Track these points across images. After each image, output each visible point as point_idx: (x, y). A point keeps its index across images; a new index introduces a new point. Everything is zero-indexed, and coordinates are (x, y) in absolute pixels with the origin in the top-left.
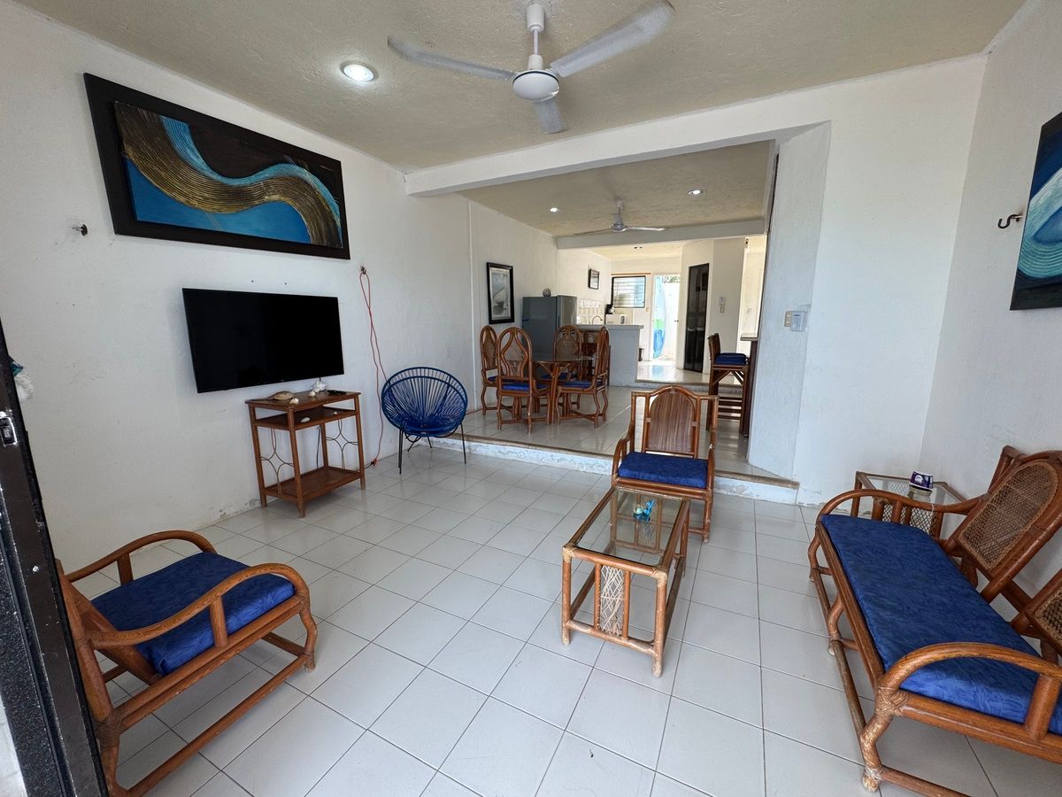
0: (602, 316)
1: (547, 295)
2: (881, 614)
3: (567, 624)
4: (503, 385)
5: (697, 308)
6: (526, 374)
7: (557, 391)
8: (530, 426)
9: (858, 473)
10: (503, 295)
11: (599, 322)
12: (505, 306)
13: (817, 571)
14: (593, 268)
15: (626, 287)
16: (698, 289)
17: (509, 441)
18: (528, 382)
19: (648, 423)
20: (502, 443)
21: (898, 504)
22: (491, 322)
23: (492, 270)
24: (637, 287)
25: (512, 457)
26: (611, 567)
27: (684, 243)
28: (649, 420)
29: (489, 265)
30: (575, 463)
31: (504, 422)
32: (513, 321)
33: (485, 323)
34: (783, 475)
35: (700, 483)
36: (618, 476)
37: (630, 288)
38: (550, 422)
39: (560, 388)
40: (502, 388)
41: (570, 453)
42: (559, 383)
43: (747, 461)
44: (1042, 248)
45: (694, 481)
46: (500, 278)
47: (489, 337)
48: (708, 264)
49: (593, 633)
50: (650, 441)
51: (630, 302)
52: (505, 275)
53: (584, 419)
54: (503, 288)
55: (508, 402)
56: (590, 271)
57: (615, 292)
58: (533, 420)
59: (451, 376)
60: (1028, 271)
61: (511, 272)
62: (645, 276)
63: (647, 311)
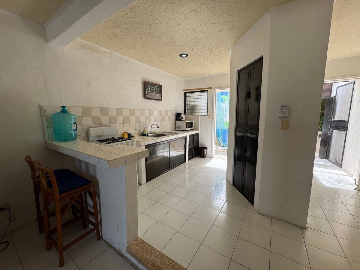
57: (188, 103)
62: (207, 91)
63: (209, 118)
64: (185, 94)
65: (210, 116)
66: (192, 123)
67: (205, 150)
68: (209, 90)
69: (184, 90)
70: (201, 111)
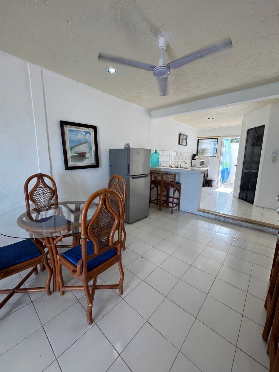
0: (189, 161)
5: (252, 158)
14: (182, 133)
15: (205, 145)
16: (254, 145)
22: (67, 167)
23: (67, 129)
29: (63, 124)
32: (99, 167)
48: (264, 126)
51: (207, 153)
54: (86, 142)
56: (180, 135)
57: (199, 147)
61: (96, 130)
62: (217, 138)
63: (217, 158)
64: (198, 140)
65: (218, 157)
66: (203, 162)
67: (213, 181)
68: (218, 138)
69: (198, 138)
70: (209, 153)
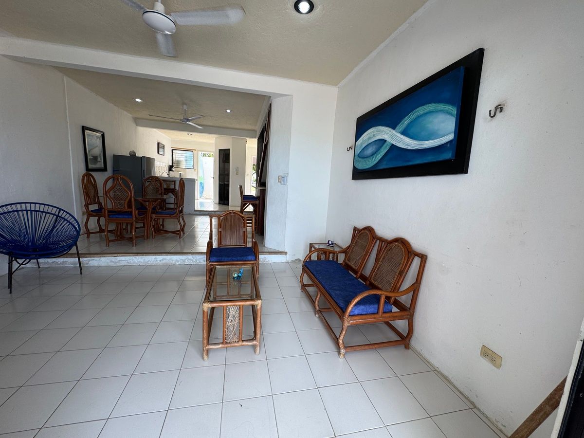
0: (167, 172)
1: (133, 155)
2: (336, 292)
3: (207, 347)
4: (109, 215)
5: (224, 172)
6: (130, 206)
7: (151, 218)
8: (134, 241)
9: (310, 244)
10: (98, 151)
11: (165, 175)
12: (99, 160)
13: (304, 287)
14: (160, 142)
15: (179, 156)
16: (224, 162)
17: (118, 253)
18: (131, 212)
19: (220, 231)
20: (114, 255)
21: (328, 253)
22: (87, 169)
23: (87, 132)
24: (186, 157)
25: (123, 263)
26: (232, 306)
27: (216, 136)
28: (220, 230)
29: (84, 129)
30: (173, 261)
31: (110, 241)
32: (107, 171)
33: (83, 171)
34: (280, 250)
35: (253, 258)
36: (210, 262)
37: (183, 157)
38: (148, 238)
39: (154, 215)
40: (109, 217)
41: (169, 254)
42: (152, 213)
43: (264, 246)
44: (361, 160)
45: (250, 258)
46: (93, 140)
47: (89, 181)
48: (229, 149)
49: (223, 346)
50: (222, 240)
51: (183, 165)
52: (97, 137)
53: (170, 234)
54: (97, 146)
55: (112, 227)
56: (158, 144)
57: (174, 158)
58: (136, 237)
59: (60, 210)
60: (357, 167)
61: (103, 136)
63: (195, 171)
64: (173, 150)
66: (181, 173)
68: (193, 150)
